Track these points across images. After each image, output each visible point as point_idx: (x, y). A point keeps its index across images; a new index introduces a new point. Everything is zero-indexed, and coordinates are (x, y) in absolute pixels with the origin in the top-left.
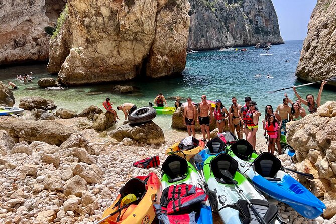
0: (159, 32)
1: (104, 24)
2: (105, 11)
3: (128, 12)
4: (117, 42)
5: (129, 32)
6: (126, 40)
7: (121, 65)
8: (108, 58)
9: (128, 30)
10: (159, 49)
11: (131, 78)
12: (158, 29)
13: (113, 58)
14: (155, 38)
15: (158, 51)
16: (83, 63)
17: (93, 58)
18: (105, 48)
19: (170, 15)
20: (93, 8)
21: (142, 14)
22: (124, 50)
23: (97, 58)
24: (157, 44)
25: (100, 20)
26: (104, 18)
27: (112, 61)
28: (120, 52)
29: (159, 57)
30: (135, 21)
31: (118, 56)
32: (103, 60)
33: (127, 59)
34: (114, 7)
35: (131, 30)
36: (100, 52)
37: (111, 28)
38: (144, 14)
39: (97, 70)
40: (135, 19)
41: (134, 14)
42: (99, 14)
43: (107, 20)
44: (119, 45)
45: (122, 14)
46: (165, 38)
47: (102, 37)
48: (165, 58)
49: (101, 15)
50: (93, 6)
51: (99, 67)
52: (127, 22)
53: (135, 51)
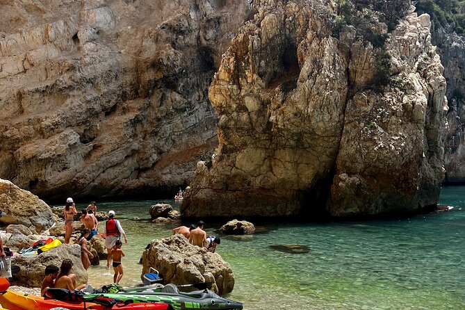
0: (347, 132)
1: (251, 123)
2: (251, 103)
3: (283, 102)
4: (270, 151)
5: (286, 133)
6: (284, 147)
7: (273, 189)
8: (252, 176)
9: (282, 130)
10: (346, 161)
11: (289, 213)
12: (347, 127)
13: (260, 178)
14: (339, 143)
15: (344, 166)
16: (211, 183)
17: (227, 175)
18: (247, 160)
19: (372, 100)
20: (233, 100)
21: (308, 103)
22: (280, 163)
23: (235, 176)
24: (342, 153)
25: (244, 117)
26: (249, 115)
27: (257, 182)
28: (273, 168)
29: (343, 176)
30: (296, 115)
31: (271, 173)
32: (244, 180)
33: (283, 179)
34: (265, 96)
35: (288, 130)
36: (239, 167)
37: (259, 129)
38: (311, 103)
39: (230, 195)
40: (295, 112)
41: (293, 103)
42: (242, 108)
43: (254, 117)
44: (274, 155)
45: (273, 106)
46: (357, 143)
47: (245, 145)
48: (356, 179)
49: (246, 109)
50: (233, 97)
51: (235, 191)
52: (280, 118)
53: (301, 166)
